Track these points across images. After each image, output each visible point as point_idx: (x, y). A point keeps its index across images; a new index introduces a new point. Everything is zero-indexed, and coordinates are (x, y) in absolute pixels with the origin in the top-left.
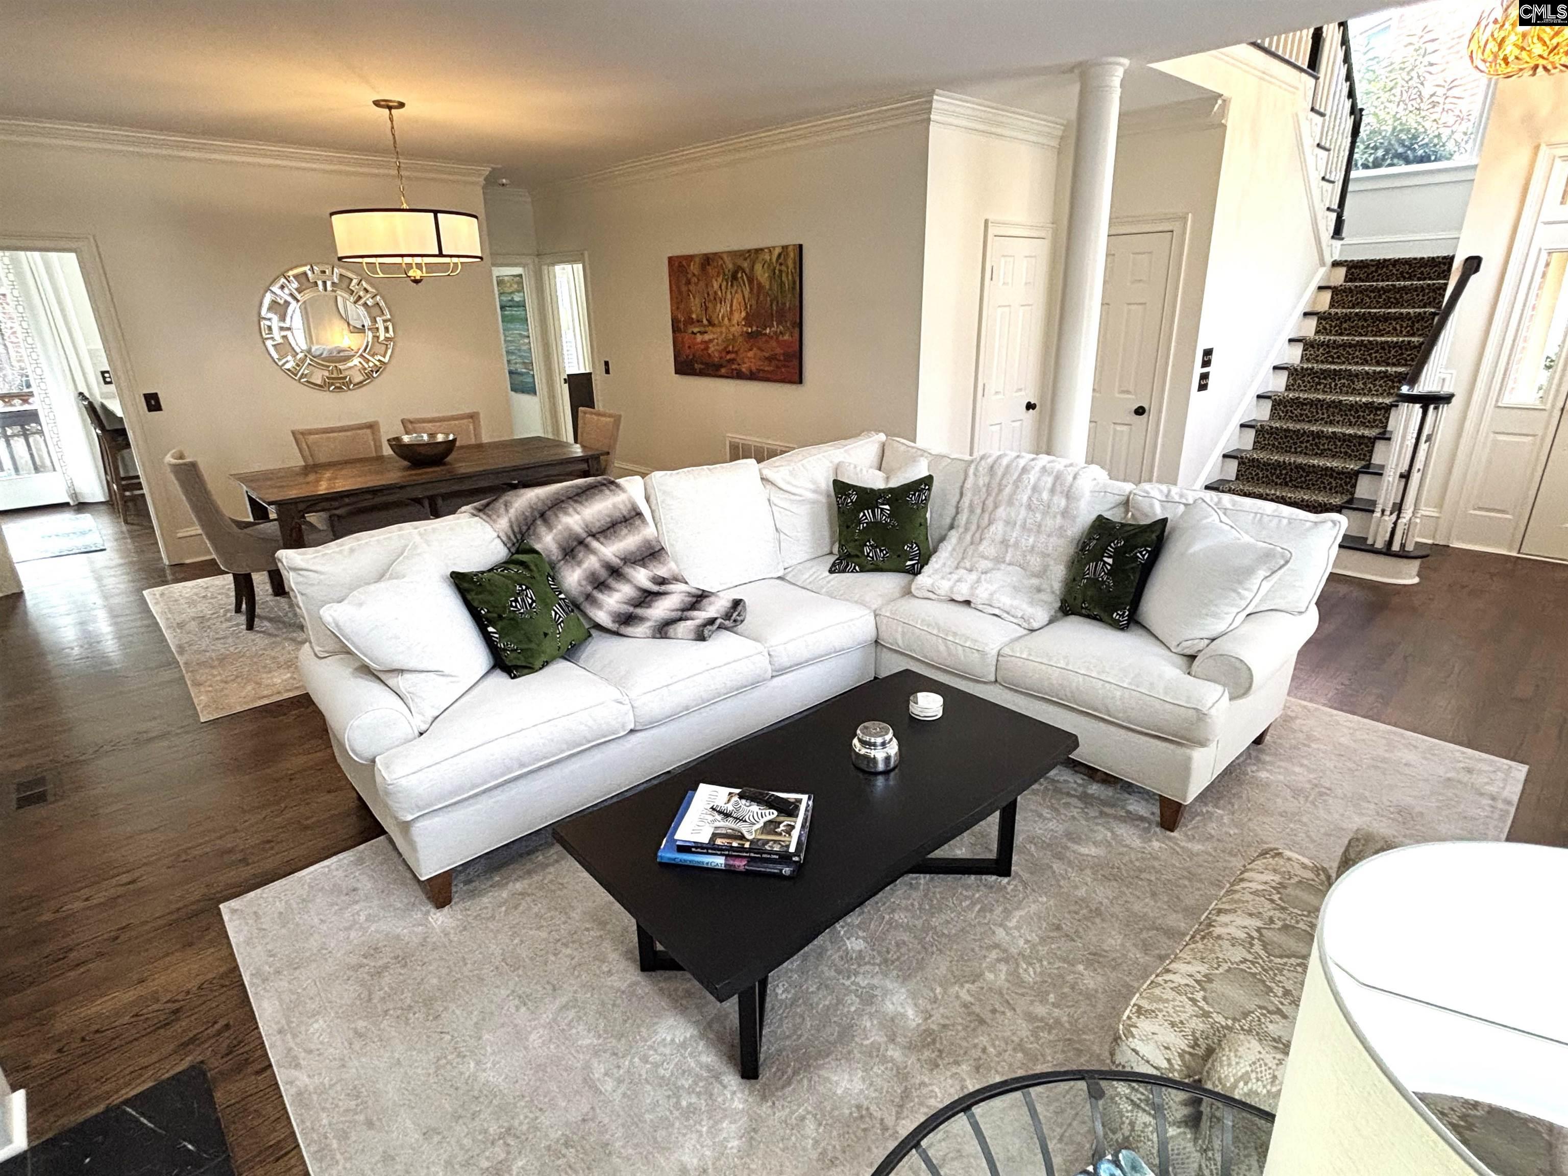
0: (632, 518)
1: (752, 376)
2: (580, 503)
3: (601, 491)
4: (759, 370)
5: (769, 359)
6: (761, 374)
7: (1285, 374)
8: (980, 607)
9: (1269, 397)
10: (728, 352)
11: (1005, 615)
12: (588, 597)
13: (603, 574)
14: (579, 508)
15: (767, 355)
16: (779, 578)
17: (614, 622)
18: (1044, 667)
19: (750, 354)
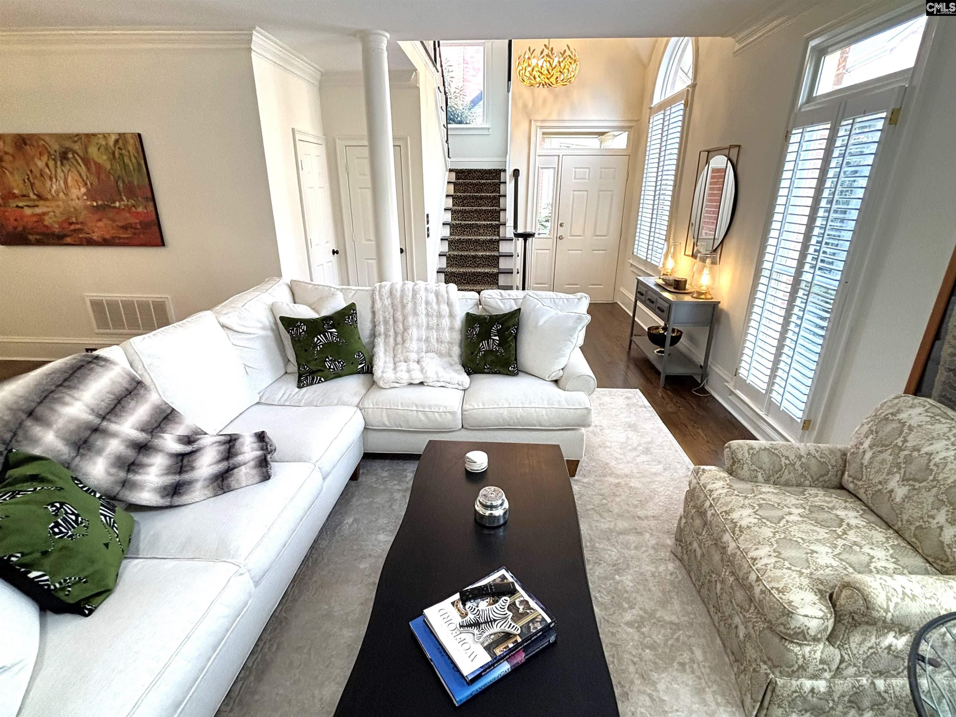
0: (135, 388)
1: (106, 243)
2: (74, 388)
3: (92, 369)
4: (113, 238)
5: (125, 228)
6: (117, 241)
7: (448, 227)
8: (431, 384)
9: (447, 240)
10: (71, 224)
11: (448, 385)
12: (124, 483)
13: (130, 454)
14: (76, 394)
15: (120, 224)
16: (258, 403)
17: (163, 497)
18: (497, 410)
19: (100, 224)
